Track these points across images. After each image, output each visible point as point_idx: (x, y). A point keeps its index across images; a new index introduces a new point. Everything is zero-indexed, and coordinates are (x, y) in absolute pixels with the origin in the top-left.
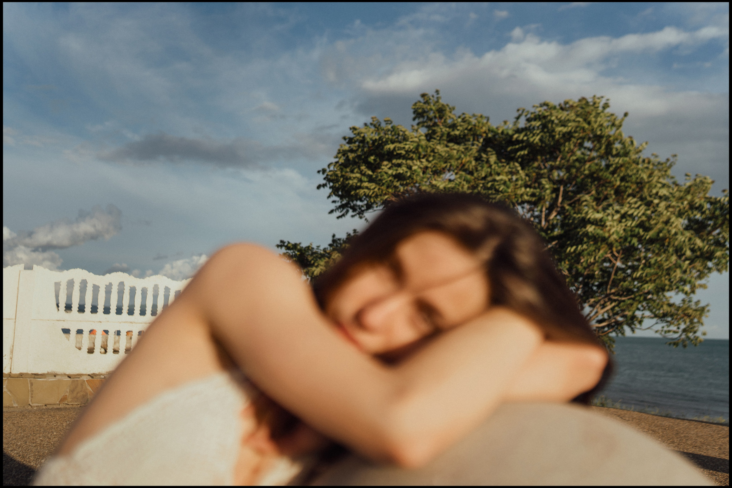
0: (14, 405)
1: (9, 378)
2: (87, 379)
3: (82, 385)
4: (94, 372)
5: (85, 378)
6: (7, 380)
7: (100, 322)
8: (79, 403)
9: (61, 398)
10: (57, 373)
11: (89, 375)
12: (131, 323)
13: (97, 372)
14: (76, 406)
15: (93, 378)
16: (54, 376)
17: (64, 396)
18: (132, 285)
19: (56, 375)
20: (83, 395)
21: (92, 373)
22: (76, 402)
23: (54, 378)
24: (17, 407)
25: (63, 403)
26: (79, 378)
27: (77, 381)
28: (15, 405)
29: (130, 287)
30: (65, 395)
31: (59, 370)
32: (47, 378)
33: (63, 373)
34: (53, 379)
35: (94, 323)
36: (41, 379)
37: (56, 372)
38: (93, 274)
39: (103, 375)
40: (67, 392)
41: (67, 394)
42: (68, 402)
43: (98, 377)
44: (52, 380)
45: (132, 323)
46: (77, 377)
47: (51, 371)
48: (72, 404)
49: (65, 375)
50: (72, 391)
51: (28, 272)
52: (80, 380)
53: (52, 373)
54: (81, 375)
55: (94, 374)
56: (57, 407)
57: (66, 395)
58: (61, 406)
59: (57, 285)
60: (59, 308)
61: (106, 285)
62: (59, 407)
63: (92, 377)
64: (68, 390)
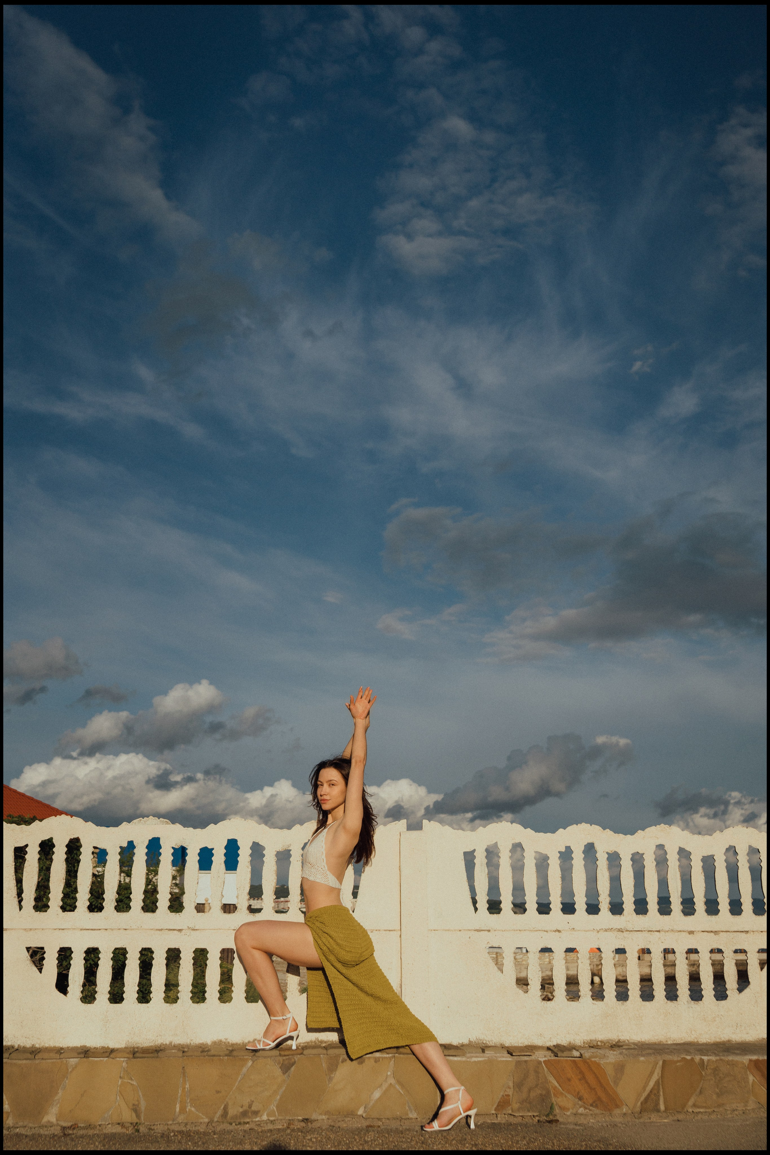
0: (411, 1116)
1: (397, 1055)
2: (546, 1059)
3: (537, 1072)
4: (560, 1042)
5: (542, 1056)
6: (393, 1059)
7: (559, 931)
8: (535, 1114)
9: (499, 1100)
10: (487, 1042)
11: (548, 1049)
12: (620, 930)
13: (563, 1041)
14: (531, 1121)
15: (557, 1057)
16: (481, 1050)
17: (503, 1096)
18: (611, 849)
19: (486, 1047)
20: (541, 1095)
21: (555, 1044)
22: (529, 1111)
23: (482, 1055)
24: (417, 1119)
25: (504, 1112)
26: (529, 1055)
27: (526, 1061)
28: (413, 1115)
29: (607, 853)
30: (506, 1093)
31: (492, 1038)
32: (468, 1055)
33: (498, 1044)
34: (479, 1058)
35: (545, 933)
36: (455, 1059)
37: (484, 1042)
38: (533, 832)
39: (577, 1050)
40: (510, 1088)
41: (510, 1092)
42: (513, 1111)
43: (566, 1054)
44: (476, 1059)
45: (623, 932)
46: (526, 1054)
47: (475, 1039)
48: (521, 1114)
49: (503, 1047)
50: (518, 1086)
51: (415, 833)
52: (531, 1060)
53: (479, 1043)
54: (531, 1049)
55: (557, 1046)
56: (493, 1122)
57: (508, 1095)
58: (501, 1119)
59: (469, 858)
60: (477, 905)
61: (559, 852)
62: (496, 1122)
63: (556, 1055)
64: (511, 1084)
